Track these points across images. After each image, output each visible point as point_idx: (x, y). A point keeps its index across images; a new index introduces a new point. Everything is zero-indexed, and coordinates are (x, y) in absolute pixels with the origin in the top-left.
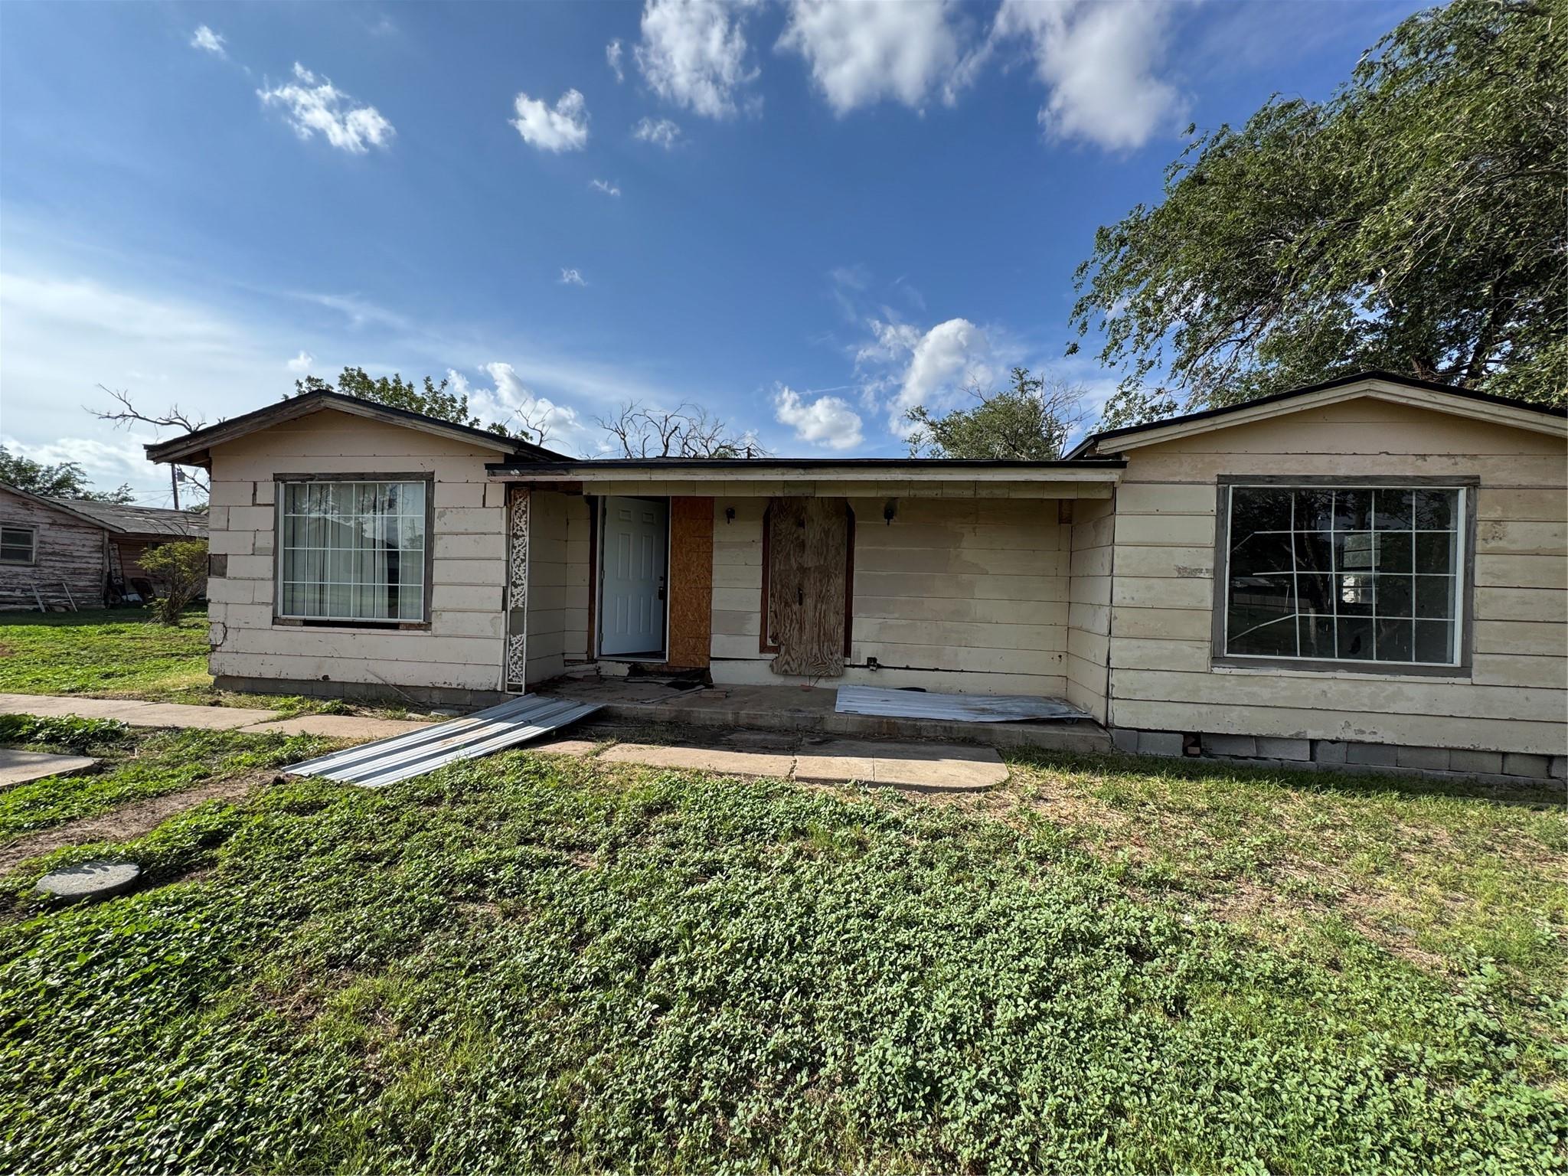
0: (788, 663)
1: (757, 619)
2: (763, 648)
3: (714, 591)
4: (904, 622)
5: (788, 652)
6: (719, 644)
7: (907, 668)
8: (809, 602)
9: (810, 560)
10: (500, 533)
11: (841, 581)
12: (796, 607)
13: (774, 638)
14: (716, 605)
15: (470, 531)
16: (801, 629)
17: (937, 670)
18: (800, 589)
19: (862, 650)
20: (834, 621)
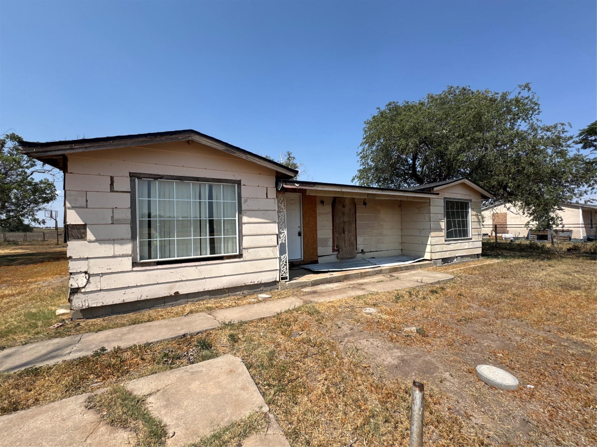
0: (342, 255)
1: (331, 240)
2: (334, 250)
3: (318, 231)
4: (369, 237)
5: (342, 251)
6: (321, 251)
7: (371, 252)
8: (346, 233)
9: (346, 219)
10: (275, 210)
11: (354, 225)
12: (343, 235)
13: (337, 246)
14: (318, 237)
15: (260, 209)
16: (345, 242)
17: (377, 251)
18: (343, 229)
19: (360, 247)
20: (353, 238)
